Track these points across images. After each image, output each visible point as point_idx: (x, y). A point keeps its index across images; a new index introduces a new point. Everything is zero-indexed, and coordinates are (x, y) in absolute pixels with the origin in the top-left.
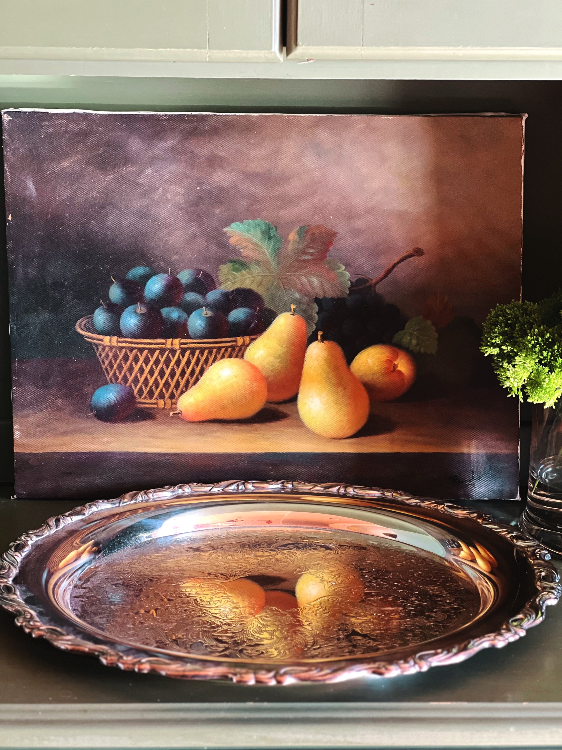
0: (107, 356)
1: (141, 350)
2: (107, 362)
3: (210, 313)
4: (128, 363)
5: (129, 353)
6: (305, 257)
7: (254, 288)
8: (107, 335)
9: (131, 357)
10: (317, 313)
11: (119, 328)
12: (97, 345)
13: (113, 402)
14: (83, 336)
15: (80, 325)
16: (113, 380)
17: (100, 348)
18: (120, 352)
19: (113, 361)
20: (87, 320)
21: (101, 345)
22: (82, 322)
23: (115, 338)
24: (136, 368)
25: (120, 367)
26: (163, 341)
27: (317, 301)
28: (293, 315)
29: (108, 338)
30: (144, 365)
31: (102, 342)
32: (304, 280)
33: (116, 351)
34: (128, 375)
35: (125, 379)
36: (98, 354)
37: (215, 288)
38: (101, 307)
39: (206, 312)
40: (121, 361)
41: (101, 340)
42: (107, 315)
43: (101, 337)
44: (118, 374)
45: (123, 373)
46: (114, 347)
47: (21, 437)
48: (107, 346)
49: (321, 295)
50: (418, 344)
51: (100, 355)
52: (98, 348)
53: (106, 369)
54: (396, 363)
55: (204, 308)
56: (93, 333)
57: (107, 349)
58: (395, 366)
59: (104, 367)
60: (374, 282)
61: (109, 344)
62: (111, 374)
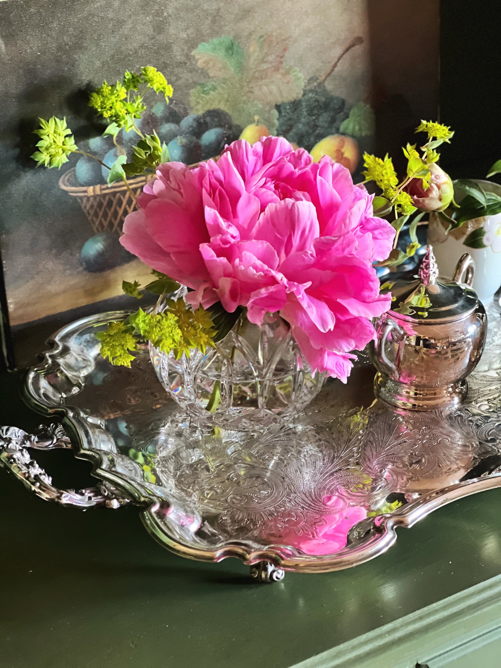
0: (92, 206)
1: (124, 192)
2: (92, 212)
3: (184, 141)
4: (113, 209)
5: (112, 198)
6: (265, 66)
7: (222, 107)
8: (90, 185)
9: (115, 202)
10: (278, 119)
11: (101, 175)
12: (81, 198)
13: (101, 251)
14: (66, 192)
15: (63, 182)
16: (99, 228)
17: (85, 200)
18: (104, 199)
19: (98, 210)
20: (69, 175)
21: (84, 196)
22: (64, 178)
23: (98, 187)
24: (121, 212)
25: (105, 215)
26: (143, 178)
27: (278, 107)
28: (257, 125)
29: (91, 188)
30: (127, 206)
31: (86, 194)
32: (265, 89)
33: (100, 200)
34: (113, 220)
35: (111, 225)
36: (83, 207)
37: (187, 114)
38: (82, 158)
39: (180, 140)
40: (105, 208)
41: (85, 192)
42: (88, 164)
43: (84, 188)
44: (104, 222)
45: (108, 219)
46: (98, 195)
47: (15, 309)
48: (91, 196)
49: (279, 101)
50: (360, 129)
51: (85, 207)
52: (82, 201)
53: (92, 220)
54: (343, 150)
55: (179, 137)
56: (76, 186)
57: (91, 199)
58: (342, 154)
59: (90, 218)
60: (323, 78)
61: (92, 194)
62: (97, 223)
